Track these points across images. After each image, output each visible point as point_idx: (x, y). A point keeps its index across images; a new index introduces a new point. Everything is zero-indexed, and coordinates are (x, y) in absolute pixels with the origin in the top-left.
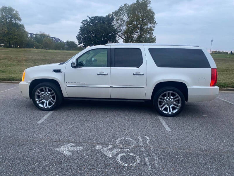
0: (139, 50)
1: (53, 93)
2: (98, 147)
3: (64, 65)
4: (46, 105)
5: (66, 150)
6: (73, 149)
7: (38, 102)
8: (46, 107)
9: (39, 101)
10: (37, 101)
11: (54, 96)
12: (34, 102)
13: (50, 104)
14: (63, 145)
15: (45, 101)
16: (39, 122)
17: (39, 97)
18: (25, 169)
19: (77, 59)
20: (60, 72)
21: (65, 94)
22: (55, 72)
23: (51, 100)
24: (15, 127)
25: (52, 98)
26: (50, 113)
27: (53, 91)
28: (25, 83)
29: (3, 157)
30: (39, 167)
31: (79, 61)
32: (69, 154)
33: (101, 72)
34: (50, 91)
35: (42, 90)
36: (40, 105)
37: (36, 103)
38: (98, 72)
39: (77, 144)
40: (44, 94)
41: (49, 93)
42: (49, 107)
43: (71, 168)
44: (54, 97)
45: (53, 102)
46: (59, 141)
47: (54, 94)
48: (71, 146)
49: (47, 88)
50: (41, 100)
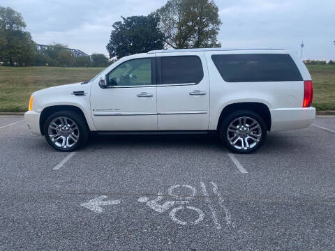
0: (197, 58)
1: (74, 126)
2: (141, 200)
3: (89, 84)
4: (66, 144)
5: (95, 205)
6: (105, 203)
7: (53, 140)
8: (65, 147)
9: (55, 138)
10: (52, 137)
11: (77, 130)
12: (48, 139)
13: (71, 141)
14: (91, 198)
15: (64, 138)
16: (56, 168)
17: (54, 132)
18: (37, 234)
19: (107, 76)
20: (83, 95)
21: (92, 127)
22: (77, 95)
23: (73, 136)
24: (21, 176)
25: (73, 133)
26: (72, 154)
27: (74, 123)
28: (33, 113)
29: (5, 218)
30: (57, 230)
31: (110, 78)
32: (100, 210)
33: (143, 93)
34: (70, 122)
35: (58, 123)
36: (57, 144)
37: (51, 140)
38: (139, 93)
39: (112, 196)
40: (61, 127)
41: (69, 125)
42: (70, 146)
43: (103, 230)
44: (76, 132)
45: (76, 139)
46: (86, 193)
47: (77, 128)
48: (103, 200)
49: (66, 119)
50: (58, 137)
